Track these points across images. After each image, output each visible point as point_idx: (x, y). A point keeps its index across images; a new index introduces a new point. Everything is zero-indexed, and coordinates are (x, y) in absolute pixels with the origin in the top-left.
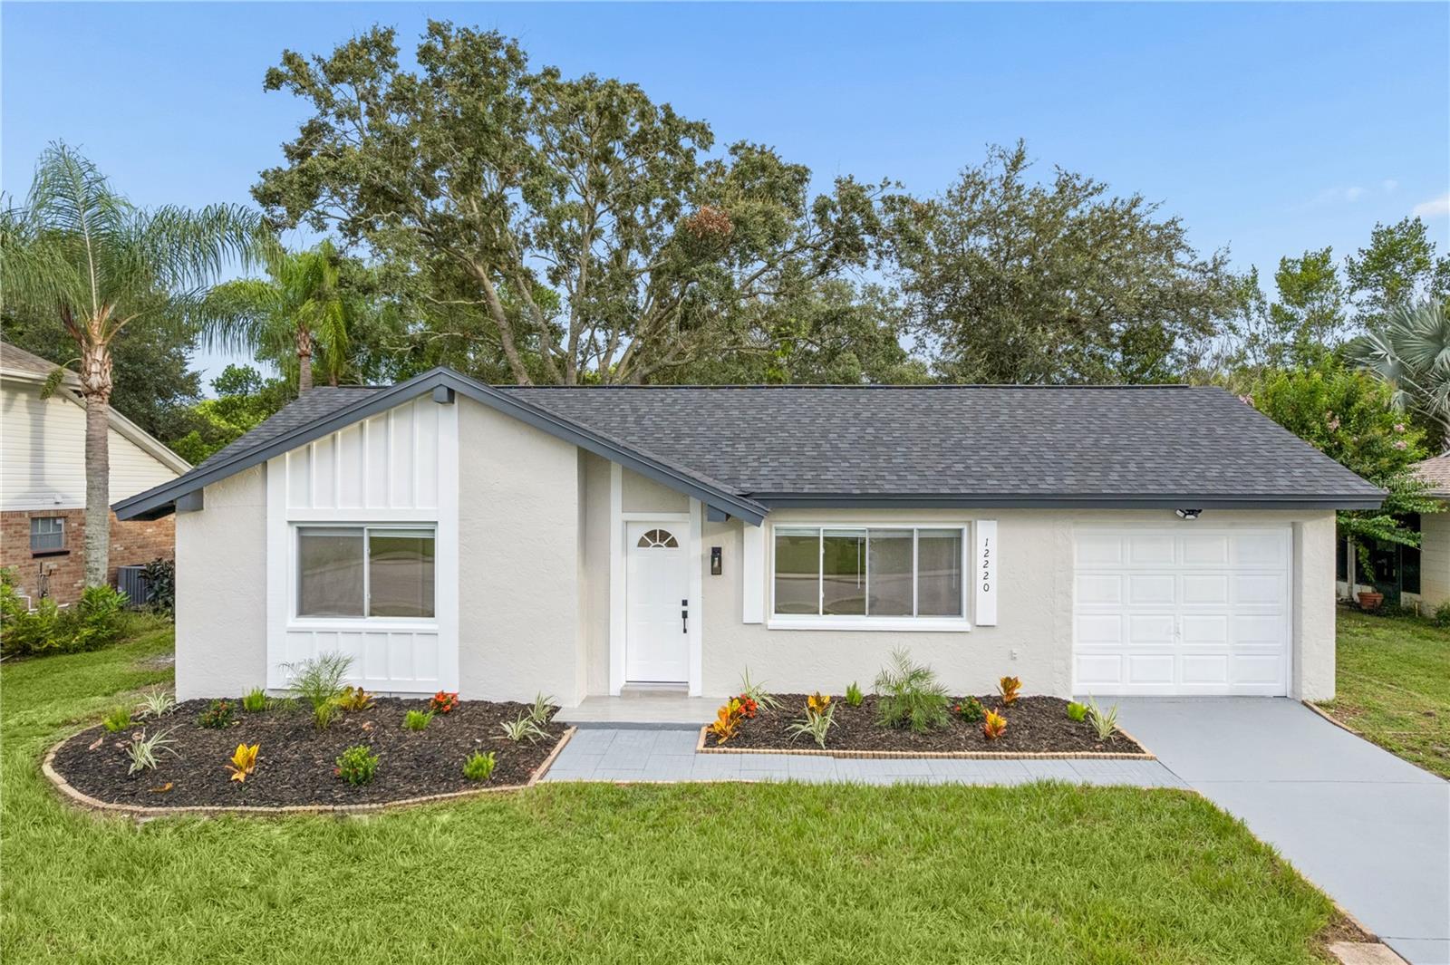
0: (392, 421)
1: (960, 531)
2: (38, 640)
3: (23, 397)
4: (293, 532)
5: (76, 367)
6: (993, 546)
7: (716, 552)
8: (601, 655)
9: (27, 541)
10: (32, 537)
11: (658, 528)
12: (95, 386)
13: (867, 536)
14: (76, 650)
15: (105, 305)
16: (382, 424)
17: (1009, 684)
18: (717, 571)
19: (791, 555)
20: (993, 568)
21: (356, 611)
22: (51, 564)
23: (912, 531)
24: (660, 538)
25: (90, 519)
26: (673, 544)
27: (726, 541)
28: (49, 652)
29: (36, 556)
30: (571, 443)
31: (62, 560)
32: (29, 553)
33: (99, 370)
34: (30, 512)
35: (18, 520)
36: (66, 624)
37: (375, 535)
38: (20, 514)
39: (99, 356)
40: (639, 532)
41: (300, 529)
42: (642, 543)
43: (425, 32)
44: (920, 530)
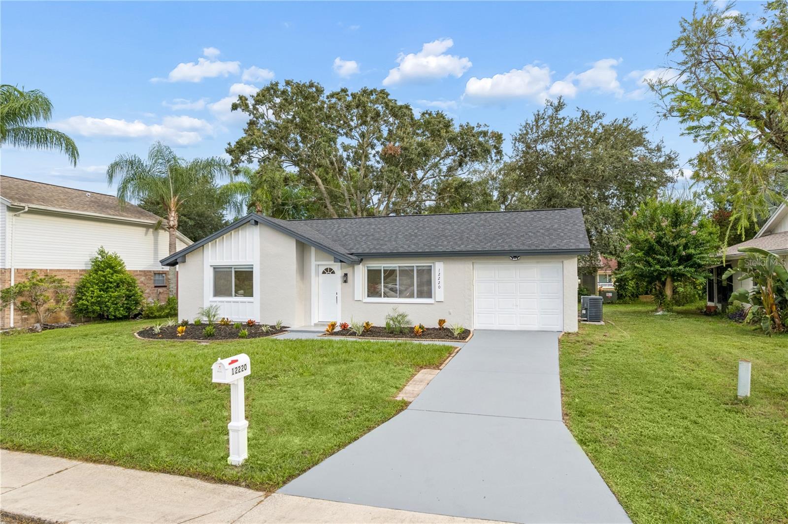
0: (240, 232)
1: (431, 266)
2: (152, 313)
3: (151, 230)
4: (211, 270)
5: (166, 218)
6: (442, 272)
7: (346, 275)
8: (308, 312)
9: (153, 281)
10: (154, 280)
11: (328, 267)
12: (172, 225)
13: (398, 269)
14: (163, 317)
15: (175, 195)
16: (237, 233)
17: (441, 322)
18: (345, 282)
19: (373, 277)
20: (442, 280)
21: (231, 295)
22: (161, 290)
23: (413, 266)
24: (329, 271)
25: (170, 273)
26: (333, 273)
27: (349, 271)
28: (155, 317)
29: (155, 287)
30: (294, 237)
31: (165, 289)
32: (153, 286)
33: (173, 219)
34: (154, 271)
35: (149, 273)
36: (161, 308)
37: (236, 270)
38: (150, 271)
39: (173, 215)
40: (322, 269)
41: (214, 268)
42: (324, 273)
43: (284, 84)
44: (417, 266)
